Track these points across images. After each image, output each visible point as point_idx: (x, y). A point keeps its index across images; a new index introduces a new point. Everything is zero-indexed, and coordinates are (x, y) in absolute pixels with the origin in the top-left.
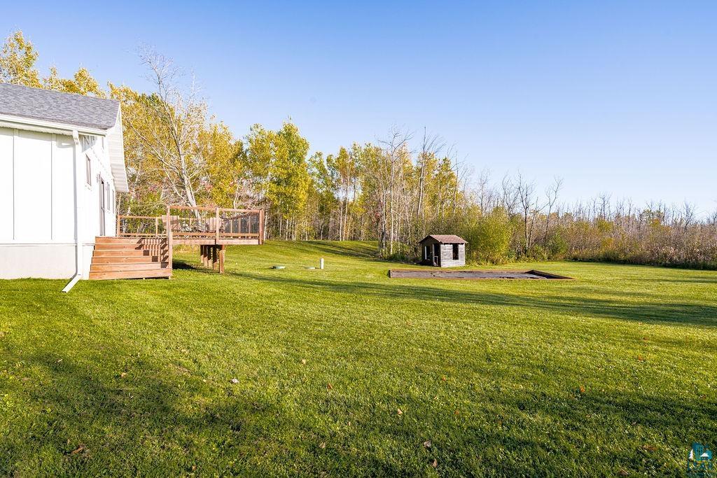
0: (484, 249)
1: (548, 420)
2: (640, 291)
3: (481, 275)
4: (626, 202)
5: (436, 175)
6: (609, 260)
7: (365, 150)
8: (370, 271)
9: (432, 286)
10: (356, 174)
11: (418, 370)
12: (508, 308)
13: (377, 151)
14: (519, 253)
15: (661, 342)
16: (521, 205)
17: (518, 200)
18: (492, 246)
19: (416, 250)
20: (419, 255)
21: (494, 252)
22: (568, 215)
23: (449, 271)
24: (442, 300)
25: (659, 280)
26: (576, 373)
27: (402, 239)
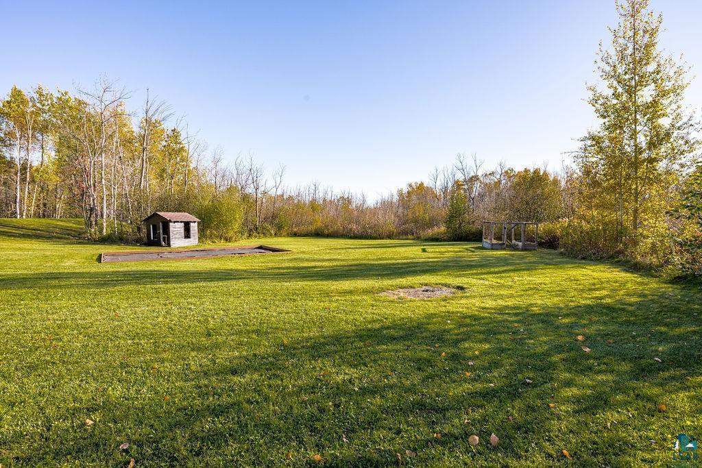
0: (217, 227)
1: (256, 376)
2: (335, 257)
3: (214, 253)
4: (329, 189)
5: (164, 146)
6: (318, 234)
7: (60, 99)
8: (70, 256)
9: (156, 269)
10: (44, 129)
11: (123, 366)
12: (234, 282)
13: (80, 104)
14: (251, 230)
15: (340, 293)
16: (252, 186)
17: (250, 182)
18: (226, 224)
19: (139, 229)
20: (143, 234)
21: (227, 229)
22: (290, 198)
23: (179, 251)
24: (166, 283)
25: (346, 248)
26: (283, 330)
27: (121, 216)
